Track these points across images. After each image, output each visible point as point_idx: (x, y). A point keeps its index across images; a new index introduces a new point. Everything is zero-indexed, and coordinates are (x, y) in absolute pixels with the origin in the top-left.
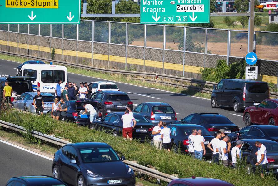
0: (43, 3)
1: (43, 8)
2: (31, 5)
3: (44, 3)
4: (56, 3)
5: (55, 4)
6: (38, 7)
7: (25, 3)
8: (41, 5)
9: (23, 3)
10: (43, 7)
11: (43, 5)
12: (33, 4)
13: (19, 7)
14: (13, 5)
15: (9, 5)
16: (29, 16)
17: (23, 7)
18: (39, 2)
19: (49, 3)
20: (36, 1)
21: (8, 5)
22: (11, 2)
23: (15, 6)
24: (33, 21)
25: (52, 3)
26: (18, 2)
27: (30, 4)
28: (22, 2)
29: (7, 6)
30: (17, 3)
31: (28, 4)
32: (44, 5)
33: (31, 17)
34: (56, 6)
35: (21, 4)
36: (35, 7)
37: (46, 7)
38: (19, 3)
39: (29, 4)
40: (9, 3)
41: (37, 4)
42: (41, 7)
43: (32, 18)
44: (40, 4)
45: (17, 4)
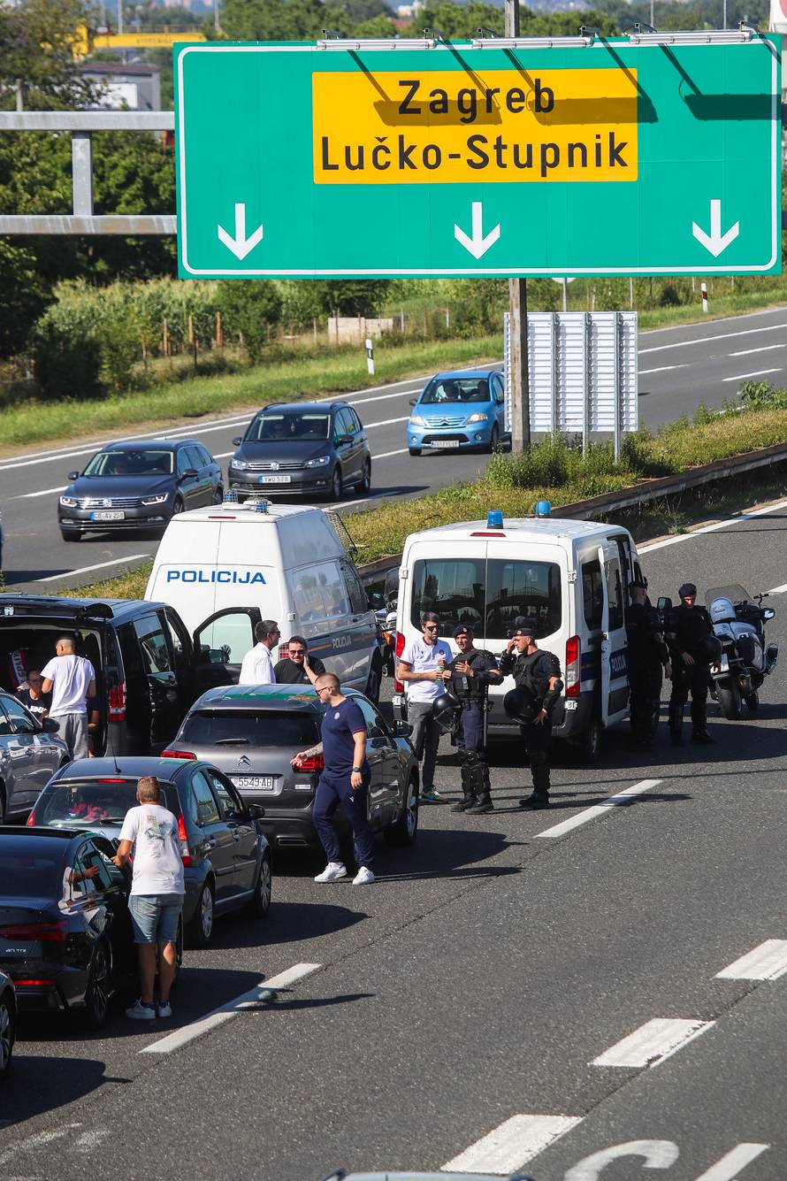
0: (544, 148)
1: (538, 178)
2: (470, 162)
3: (550, 153)
4: (622, 145)
5: (615, 155)
6: (512, 175)
7: (432, 153)
8: (529, 164)
9: (416, 157)
10: (544, 174)
11: (544, 165)
12: (478, 160)
13: (395, 175)
14: (361, 166)
15: (336, 167)
16: (459, 234)
17: (421, 176)
18: (516, 147)
19: (578, 152)
20: (499, 139)
21: (326, 166)
22: (348, 149)
23: (369, 175)
24: (485, 261)
25: (598, 146)
26: (387, 151)
27: (463, 161)
28: (412, 148)
29: (321, 177)
30: (381, 152)
31: (452, 156)
32: (550, 158)
33: (470, 236)
34: (623, 164)
35: (404, 158)
36: (491, 174)
37: (561, 174)
38: (394, 157)
39: (457, 156)
40: (336, 157)
41: (507, 156)
42: (533, 174)
43: (477, 244)
44: (523, 159)
45: (381, 162)
